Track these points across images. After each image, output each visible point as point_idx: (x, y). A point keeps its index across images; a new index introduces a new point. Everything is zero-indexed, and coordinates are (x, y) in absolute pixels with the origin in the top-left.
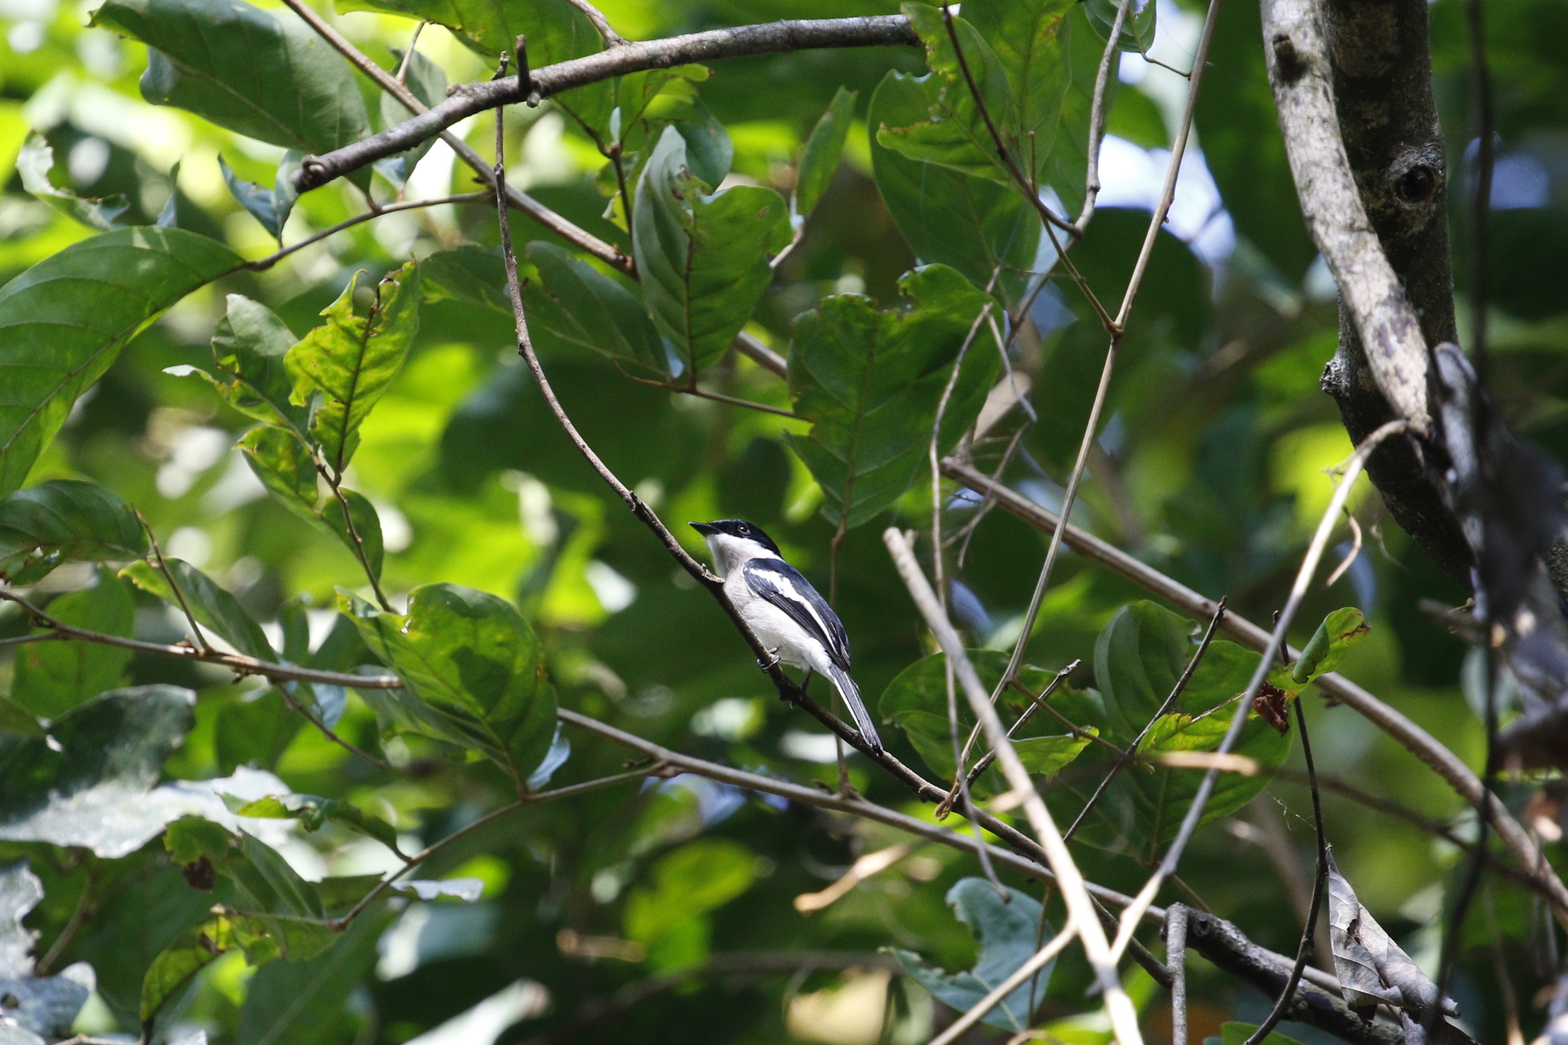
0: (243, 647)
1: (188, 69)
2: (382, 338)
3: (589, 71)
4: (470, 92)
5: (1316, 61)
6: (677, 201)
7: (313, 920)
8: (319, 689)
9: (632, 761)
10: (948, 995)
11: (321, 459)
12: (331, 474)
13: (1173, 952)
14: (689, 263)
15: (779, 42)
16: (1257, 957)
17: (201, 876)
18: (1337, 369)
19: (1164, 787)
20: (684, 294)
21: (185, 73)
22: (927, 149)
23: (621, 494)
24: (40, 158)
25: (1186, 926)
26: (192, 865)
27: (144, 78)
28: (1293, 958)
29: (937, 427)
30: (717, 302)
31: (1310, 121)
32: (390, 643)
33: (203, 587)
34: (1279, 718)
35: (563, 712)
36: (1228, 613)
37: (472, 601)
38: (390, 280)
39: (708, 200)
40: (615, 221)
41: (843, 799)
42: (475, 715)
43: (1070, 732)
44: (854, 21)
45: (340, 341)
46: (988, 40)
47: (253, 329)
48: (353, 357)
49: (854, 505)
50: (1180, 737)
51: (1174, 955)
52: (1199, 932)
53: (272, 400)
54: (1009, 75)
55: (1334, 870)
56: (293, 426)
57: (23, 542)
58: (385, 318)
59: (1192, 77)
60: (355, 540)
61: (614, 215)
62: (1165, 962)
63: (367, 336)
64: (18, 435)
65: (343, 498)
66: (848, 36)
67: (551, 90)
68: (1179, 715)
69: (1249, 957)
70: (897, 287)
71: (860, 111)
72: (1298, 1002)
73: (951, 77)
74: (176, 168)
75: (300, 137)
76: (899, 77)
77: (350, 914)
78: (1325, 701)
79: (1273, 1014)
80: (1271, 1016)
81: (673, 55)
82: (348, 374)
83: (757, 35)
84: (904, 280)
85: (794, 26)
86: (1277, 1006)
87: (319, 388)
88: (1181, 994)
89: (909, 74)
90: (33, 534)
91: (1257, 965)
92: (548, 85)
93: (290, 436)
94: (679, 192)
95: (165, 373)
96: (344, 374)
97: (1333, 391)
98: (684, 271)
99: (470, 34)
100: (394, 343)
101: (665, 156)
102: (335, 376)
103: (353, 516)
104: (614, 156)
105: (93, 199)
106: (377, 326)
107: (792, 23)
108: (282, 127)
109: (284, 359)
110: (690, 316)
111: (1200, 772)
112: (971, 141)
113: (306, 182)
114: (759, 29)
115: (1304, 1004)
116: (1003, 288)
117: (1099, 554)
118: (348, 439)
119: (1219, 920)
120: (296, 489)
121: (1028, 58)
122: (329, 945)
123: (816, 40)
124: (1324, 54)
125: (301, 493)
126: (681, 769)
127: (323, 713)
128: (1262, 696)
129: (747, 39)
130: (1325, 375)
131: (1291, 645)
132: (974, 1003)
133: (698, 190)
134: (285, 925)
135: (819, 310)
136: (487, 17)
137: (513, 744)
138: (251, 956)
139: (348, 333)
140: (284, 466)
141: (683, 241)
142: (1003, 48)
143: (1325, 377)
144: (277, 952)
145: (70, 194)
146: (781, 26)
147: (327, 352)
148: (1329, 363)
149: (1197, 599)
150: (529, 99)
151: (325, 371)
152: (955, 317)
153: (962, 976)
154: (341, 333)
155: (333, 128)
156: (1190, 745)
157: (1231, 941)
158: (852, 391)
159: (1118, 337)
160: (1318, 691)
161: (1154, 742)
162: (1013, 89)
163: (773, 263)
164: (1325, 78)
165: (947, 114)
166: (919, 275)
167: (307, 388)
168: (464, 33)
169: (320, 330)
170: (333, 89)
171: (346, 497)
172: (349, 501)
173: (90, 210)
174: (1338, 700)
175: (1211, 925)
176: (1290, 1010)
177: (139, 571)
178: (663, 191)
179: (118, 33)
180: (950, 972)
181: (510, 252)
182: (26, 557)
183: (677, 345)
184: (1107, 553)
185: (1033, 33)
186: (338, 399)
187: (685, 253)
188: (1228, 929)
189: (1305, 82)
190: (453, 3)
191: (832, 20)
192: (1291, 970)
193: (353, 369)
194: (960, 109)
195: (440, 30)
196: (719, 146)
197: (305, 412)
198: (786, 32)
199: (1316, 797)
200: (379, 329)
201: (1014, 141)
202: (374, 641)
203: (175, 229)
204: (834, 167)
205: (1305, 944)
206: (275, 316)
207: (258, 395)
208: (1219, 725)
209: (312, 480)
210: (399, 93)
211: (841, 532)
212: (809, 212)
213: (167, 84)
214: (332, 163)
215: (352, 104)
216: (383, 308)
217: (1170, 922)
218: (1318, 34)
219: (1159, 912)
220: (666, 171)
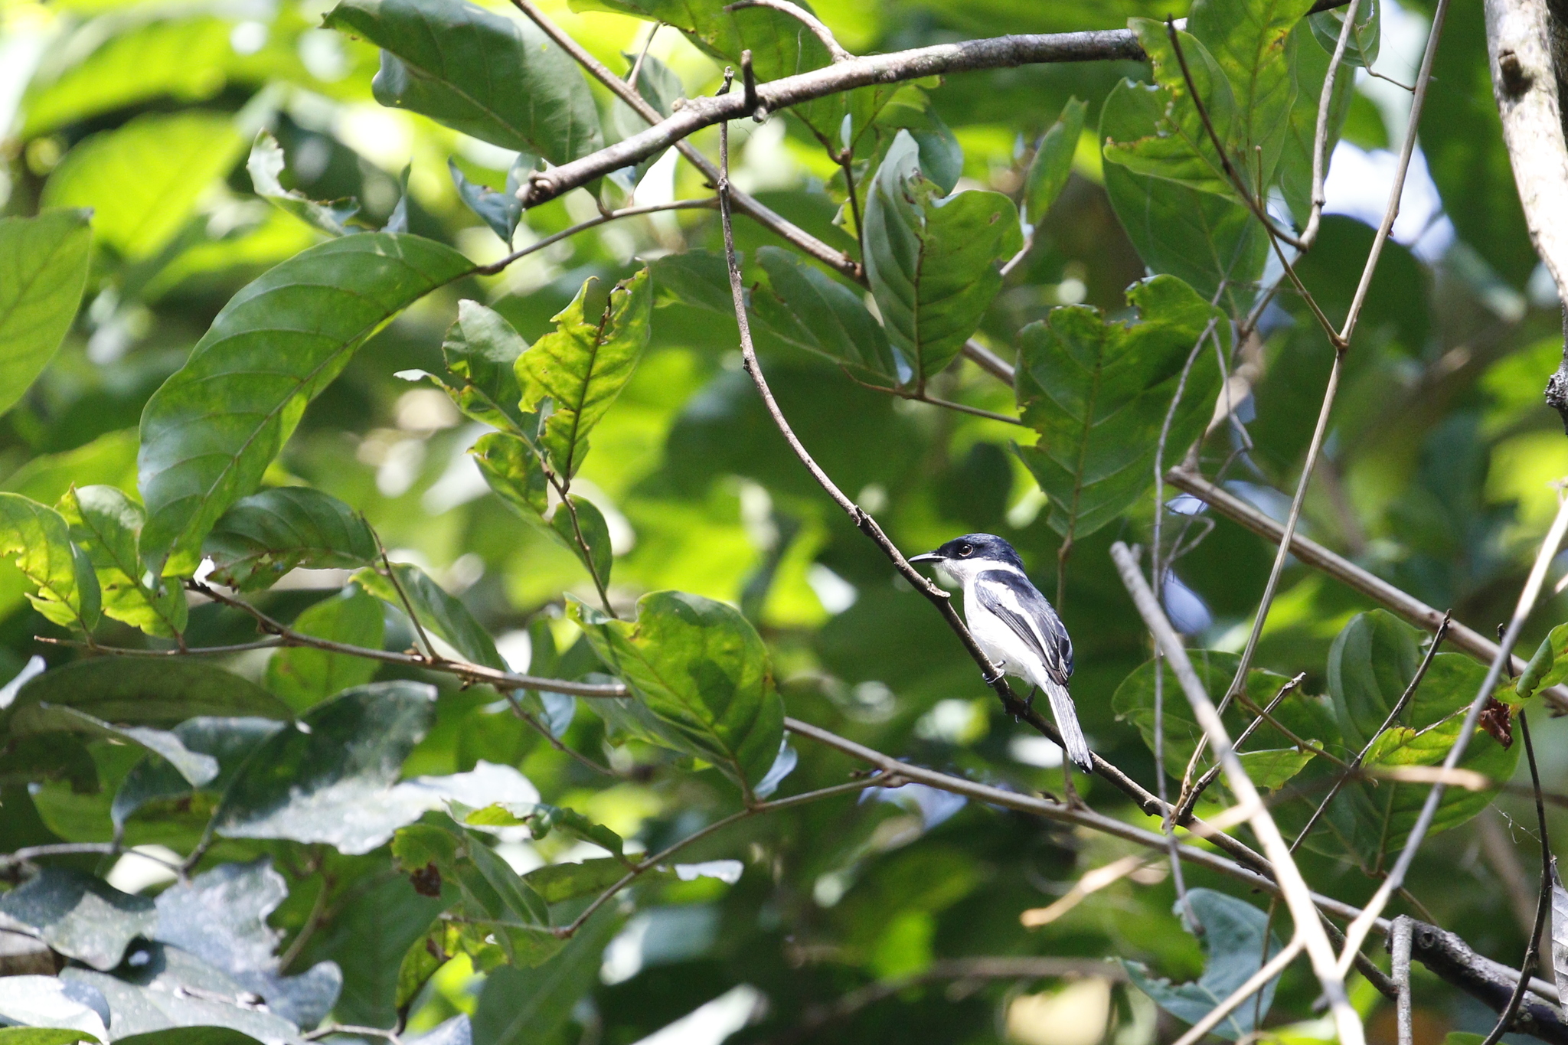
0: (471, 654)
1: (419, 72)
2: (611, 347)
3: (815, 86)
4: (696, 107)
5: (1541, 75)
6: (909, 204)
7: (540, 928)
8: (546, 698)
9: (858, 770)
10: (1176, 1005)
11: (548, 466)
12: (561, 482)
13: (1398, 965)
14: (919, 268)
15: (1004, 56)
16: (1482, 969)
17: (427, 883)
18: (1561, 382)
19: (1391, 797)
20: (914, 299)
21: (416, 76)
22: (1154, 164)
23: (846, 509)
24: (271, 159)
25: (1410, 938)
26: (419, 872)
27: (376, 80)
28: (1519, 969)
29: (1162, 441)
30: (946, 308)
31: (1535, 135)
32: (617, 650)
33: (432, 594)
34: (1503, 732)
35: (789, 722)
36: (1454, 624)
37: (702, 609)
38: (622, 288)
39: (940, 203)
40: (844, 227)
41: (1069, 809)
42: (701, 724)
43: (1294, 745)
44: (1079, 36)
45: (570, 348)
46: (1215, 55)
47: (485, 335)
48: (583, 364)
49: (1080, 516)
50: (1404, 751)
51: (1399, 968)
52: (1424, 944)
53: (502, 406)
54: (1235, 89)
55: (1558, 884)
56: (523, 433)
57: (251, 549)
58: (616, 326)
59: (1416, 90)
60: (584, 548)
61: (844, 222)
62: (1390, 975)
63: (597, 344)
64: (251, 442)
65: (571, 505)
66: (1074, 50)
67: (776, 106)
68: (1403, 728)
69: (1473, 969)
70: (1124, 297)
71: (1091, 120)
72: (1523, 1014)
73: (1178, 92)
74: (407, 170)
75: (531, 142)
76: (1131, 85)
77: (576, 922)
78: (1552, 711)
79: (1498, 1026)
80: (1496, 1029)
81: (899, 70)
82: (578, 382)
83: (983, 49)
84: (1132, 291)
85: (1020, 40)
86: (1503, 1018)
87: (549, 394)
88: (1406, 1006)
89: (1141, 82)
90: (259, 539)
91: (1482, 977)
92: (775, 100)
93: (519, 442)
94: (912, 196)
95: (396, 377)
96: (574, 381)
97: (1558, 404)
98: (915, 277)
99: (703, 37)
100: (625, 352)
101: (897, 161)
102: (566, 383)
103: (581, 524)
104: (845, 161)
105: (325, 201)
106: (607, 334)
107: (1018, 38)
108: (513, 130)
109: (514, 365)
110: (919, 322)
111: (1427, 787)
112: (1198, 156)
113: (533, 198)
114: (985, 44)
115: (1528, 1016)
116: (1232, 299)
117: (1324, 563)
118: (577, 447)
119: (1444, 932)
120: (526, 495)
121: (1254, 72)
122: (556, 953)
123: (1041, 55)
124: (1549, 69)
125: (531, 500)
126: (908, 779)
127: (551, 721)
128: (1486, 709)
129: (973, 53)
130: (1549, 388)
131: (1516, 655)
132: (1202, 1015)
133: (930, 193)
134: (511, 932)
135: (1047, 322)
136: (720, 19)
137: (740, 753)
138: (478, 963)
139: (579, 340)
140: (514, 472)
141: (914, 246)
142: (1229, 62)
143: (1549, 390)
144: (504, 959)
145: (301, 197)
146: (1007, 41)
147: (557, 359)
148: (1553, 377)
149: (1423, 609)
150: (755, 114)
151: (556, 378)
152: (1182, 328)
153: (1188, 986)
154: (572, 341)
155: (564, 133)
156: (1414, 759)
157: (1455, 954)
158: (1080, 402)
159: (1343, 351)
160: (1544, 701)
161: (1378, 756)
162: (1240, 102)
163: (1004, 271)
164: (1550, 92)
165: (1173, 128)
166: (1146, 285)
167: (537, 394)
168: (697, 35)
169: (551, 336)
170: (564, 93)
171: (574, 505)
172: (577, 510)
173: (321, 213)
174: (1564, 711)
175: (1436, 937)
176: (1516, 1022)
177: (369, 577)
178: (894, 195)
179: (351, 35)
180: (1176, 982)
181: (735, 267)
182: (254, 563)
183: (907, 353)
184: (1332, 563)
185: (1260, 47)
186: (568, 407)
187: (915, 258)
188: (1453, 941)
189: (1530, 97)
190: (687, 5)
191: (1057, 35)
192: (1516, 982)
193: (584, 377)
194: (1186, 123)
195: (674, 31)
196: (949, 154)
197: (535, 418)
198: (1012, 47)
199: (1540, 810)
200: (610, 337)
201: (1240, 156)
202: (602, 648)
203: (405, 234)
204: (1064, 177)
205: (1531, 956)
206: (507, 322)
207: (489, 402)
208: (1444, 739)
209: (542, 489)
210: (631, 98)
211: (1067, 543)
212: (1039, 220)
213: (399, 86)
214: (558, 179)
215: (582, 109)
216: (614, 316)
217: (1394, 934)
218: (1543, 48)
219: (1385, 924)
220: (899, 175)
